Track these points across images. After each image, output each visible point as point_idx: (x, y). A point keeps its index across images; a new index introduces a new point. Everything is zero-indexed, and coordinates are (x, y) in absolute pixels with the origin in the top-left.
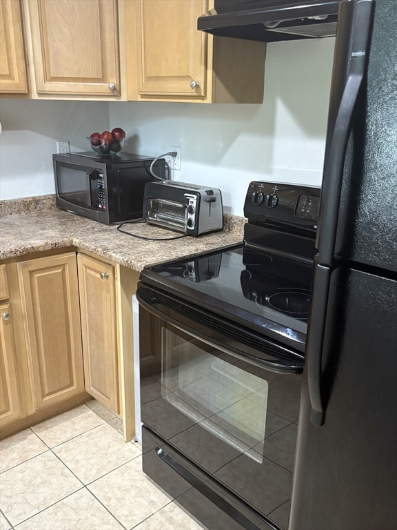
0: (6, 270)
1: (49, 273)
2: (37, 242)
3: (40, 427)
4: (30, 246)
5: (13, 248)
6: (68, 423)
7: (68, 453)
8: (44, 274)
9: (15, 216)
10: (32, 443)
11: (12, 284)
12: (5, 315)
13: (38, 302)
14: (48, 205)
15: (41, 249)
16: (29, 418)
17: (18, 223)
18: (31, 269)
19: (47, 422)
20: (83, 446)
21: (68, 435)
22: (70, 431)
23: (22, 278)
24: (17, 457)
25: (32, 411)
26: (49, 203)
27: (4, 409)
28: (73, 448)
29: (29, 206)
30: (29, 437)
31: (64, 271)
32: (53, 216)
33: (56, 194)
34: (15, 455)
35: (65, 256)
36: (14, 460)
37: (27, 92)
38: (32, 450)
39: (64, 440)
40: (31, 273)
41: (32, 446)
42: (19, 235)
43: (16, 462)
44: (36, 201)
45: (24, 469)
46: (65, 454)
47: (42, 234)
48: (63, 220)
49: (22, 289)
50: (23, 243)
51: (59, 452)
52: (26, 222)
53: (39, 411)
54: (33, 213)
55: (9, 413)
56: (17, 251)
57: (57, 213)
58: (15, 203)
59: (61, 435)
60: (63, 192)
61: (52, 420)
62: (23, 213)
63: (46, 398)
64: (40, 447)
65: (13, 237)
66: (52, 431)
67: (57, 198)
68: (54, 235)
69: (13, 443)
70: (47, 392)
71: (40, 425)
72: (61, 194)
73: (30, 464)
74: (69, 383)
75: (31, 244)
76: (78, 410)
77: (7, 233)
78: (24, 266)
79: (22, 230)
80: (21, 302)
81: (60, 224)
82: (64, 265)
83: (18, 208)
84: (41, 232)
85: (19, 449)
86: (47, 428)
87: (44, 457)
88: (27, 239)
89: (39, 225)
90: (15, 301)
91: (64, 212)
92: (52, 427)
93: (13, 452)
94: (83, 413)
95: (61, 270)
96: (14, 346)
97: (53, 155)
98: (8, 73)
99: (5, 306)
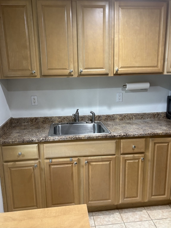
0: (145, 140)
1: (162, 145)
2: (159, 131)
3: (148, 208)
4: (156, 133)
5: (149, 132)
6: (160, 211)
7: (160, 225)
8: (160, 145)
9: (149, 119)
10: (144, 214)
11: (147, 146)
12: (142, 158)
13: (156, 156)
14: (163, 116)
15: (160, 134)
16: (144, 203)
17: (150, 122)
19: (151, 207)
20: (167, 224)
21: (160, 217)
22: (161, 215)
23: (151, 145)
24: (138, 218)
25: (146, 200)
26: (163, 115)
27: (136, 196)
28: (162, 224)
29: (155, 116)
30: (143, 211)
32: (165, 121)
33: (167, 112)
34: (137, 216)
36: (137, 218)
37: (162, 72)
38: (144, 217)
39: (158, 218)
40: (155, 143)
41: (144, 215)
42: (151, 127)
43: (138, 220)
44: (158, 114)
45: (141, 224)
46: (158, 225)
47: (161, 128)
48: (169, 123)
49: (150, 149)
50: (153, 131)
51: (156, 223)
52: (154, 122)
53: (149, 202)
54: (156, 119)
55: (137, 198)
56: (151, 134)
57: (166, 120)
58: (150, 114)
59: (157, 215)
60: (170, 111)
61: (154, 207)
62: (152, 118)
63: (153, 197)
64: (148, 217)
65: (149, 128)
66: (153, 212)
67: (167, 114)
68: (166, 129)
69: (137, 211)
70: (153, 194)
71: (148, 207)
72: (169, 112)
73: (143, 223)
74: (163, 194)
75: (156, 132)
76: (165, 207)
77: (147, 126)
78: (152, 140)
79: (152, 125)
80: (149, 154)
81: (168, 125)
82: (169, 142)
83: (151, 116)
84: (160, 127)
85: (139, 214)
86: (151, 210)
87: (149, 223)
88: (155, 129)
89: (159, 124)
90: (147, 154)
91: (169, 120)
92: (153, 210)
93: (137, 215)
94: (168, 209)
95: (167, 144)
96: (144, 171)
97: (168, 96)
98: (156, 65)
99: (143, 155)
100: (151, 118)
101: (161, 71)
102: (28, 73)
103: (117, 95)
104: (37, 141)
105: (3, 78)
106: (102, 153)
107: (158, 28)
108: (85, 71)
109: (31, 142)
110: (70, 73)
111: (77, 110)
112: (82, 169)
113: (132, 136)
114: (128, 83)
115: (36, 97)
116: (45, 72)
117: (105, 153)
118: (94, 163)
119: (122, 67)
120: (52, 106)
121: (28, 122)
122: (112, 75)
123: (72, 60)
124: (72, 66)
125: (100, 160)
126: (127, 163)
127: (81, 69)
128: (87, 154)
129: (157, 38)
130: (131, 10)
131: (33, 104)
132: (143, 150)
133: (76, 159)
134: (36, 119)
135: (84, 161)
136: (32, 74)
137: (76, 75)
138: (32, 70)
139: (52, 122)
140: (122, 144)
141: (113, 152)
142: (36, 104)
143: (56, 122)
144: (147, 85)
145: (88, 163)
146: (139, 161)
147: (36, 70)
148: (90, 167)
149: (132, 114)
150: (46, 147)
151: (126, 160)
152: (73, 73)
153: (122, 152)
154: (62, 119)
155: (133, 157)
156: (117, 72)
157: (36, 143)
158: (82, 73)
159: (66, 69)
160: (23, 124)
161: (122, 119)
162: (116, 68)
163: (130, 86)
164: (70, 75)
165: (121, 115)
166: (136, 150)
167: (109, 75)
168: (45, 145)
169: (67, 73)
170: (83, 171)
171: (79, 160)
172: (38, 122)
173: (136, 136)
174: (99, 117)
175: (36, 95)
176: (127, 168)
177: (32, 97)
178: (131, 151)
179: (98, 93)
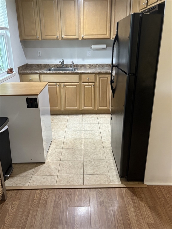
0: (95, 76)
4: (100, 71)
6: (104, 116)
8: (103, 78)
11: (96, 79)
15: (102, 72)
18: (100, 76)
19: (101, 114)
23: (98, 78)
24: (91, 117)
25: (96, 109)
31: (107, 78)
35: (108, 75)
40: (100, 77)
41: (95, 116)
49: (98, 80)
55: (91, 107)
63: (100, 107)
71: (99, 114)
74: (106, 106)
78: (98, 76)
80: (97, 83)
90: (96, 83)
96: (94, 93)
98: (106, 34)
99: (94, 84)
100: (108, 67)
101: (109, 37)
102: (35, 38)
103: (88, 52)
104: (38, 73)
105: (22, 40)
106: (72, 82)
107: (106, 12)
108: (65, 37)
109: (36, 73)
110: (57, 38)
111: (63, 60)
112: (62, 90)
113: (87, 73)
114: (93, 44)
115: (40, 52)
116: (44, 37)
117: (74, 82)
118: (68, 87)
119: (86, 35)
120: (49, 58)
121: (36, 66)
122: (81, 39)
123: (58, 31)
124: (58, 34)
125: (71, 85)
126: (85, 88)
127: (63, 36)
128: (64, 81)
129: (106, 18)
130: (90, 2)
131: (39, 56)
132: (93, 81)
133: (59, 84)
134: (41, 65)
135: (63, 85)
136: (37, 38)
137: (60, 39)
138: (37, 36)
139: (50, 67)
140: (82, 77)
141: (78, 81)
142: (40, 56)
143: (52, 67)
144: (104, 46)
145: (65, 86)
146: (92, 87)
147: (39, 36)
148: (66, 88)
149: (96, 64)
150: (43, 76)
151: (84, 86)
152: (58, 38)
153: (82, 81)
154: (55, 66)
155: (88, 84)
156: (83, 37)
157: (38, 74)
158: (64, 38)
159: (55, 35)
160: (33, 67)
161: (91, 67)
162: (82, 35)
163: (94, 47)
164: (57, 39)
165: (90, 65)
166: (90, 81)
167: (79, 39)
168: (43, 75)
169: (55, 38)
170: (63, 91)
171: (60, 84)
172: (42, 67)
173: (89, 73)
174: (77, 65)
175: (40, 51)
176: (85, 90)
177: (38, 52)
178: (87, 81)
179: (76, 50)
